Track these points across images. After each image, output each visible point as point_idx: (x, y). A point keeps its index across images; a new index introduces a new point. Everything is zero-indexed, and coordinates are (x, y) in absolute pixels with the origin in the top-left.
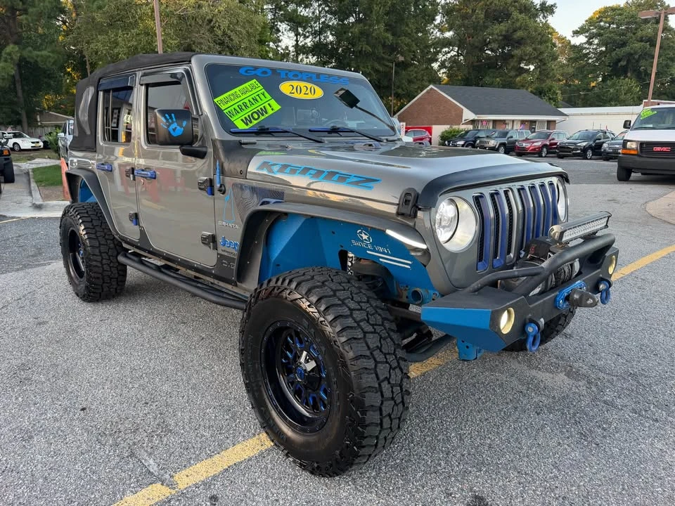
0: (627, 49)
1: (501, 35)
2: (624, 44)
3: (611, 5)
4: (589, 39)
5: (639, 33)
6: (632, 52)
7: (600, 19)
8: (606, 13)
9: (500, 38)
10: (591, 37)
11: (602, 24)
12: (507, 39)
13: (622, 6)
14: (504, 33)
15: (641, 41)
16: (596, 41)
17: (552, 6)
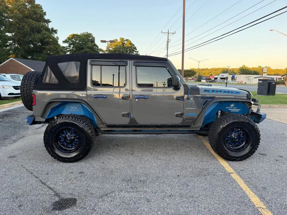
0: (84, 50)
1: (39, 39)
2: (83, 49)
3: (75, 34)
4: (69, 45)
5: (87, 45)
6: (86, 52)
7: (72, 38)
8: (74, 36)
9: (39, 40)
10: (70, 44)
11: (73, 40)
12: (41, 41)
13: (79, 35)
14: (40, 38)
15: (88, 48)
16: (72, 46)
17: (56, 30)
